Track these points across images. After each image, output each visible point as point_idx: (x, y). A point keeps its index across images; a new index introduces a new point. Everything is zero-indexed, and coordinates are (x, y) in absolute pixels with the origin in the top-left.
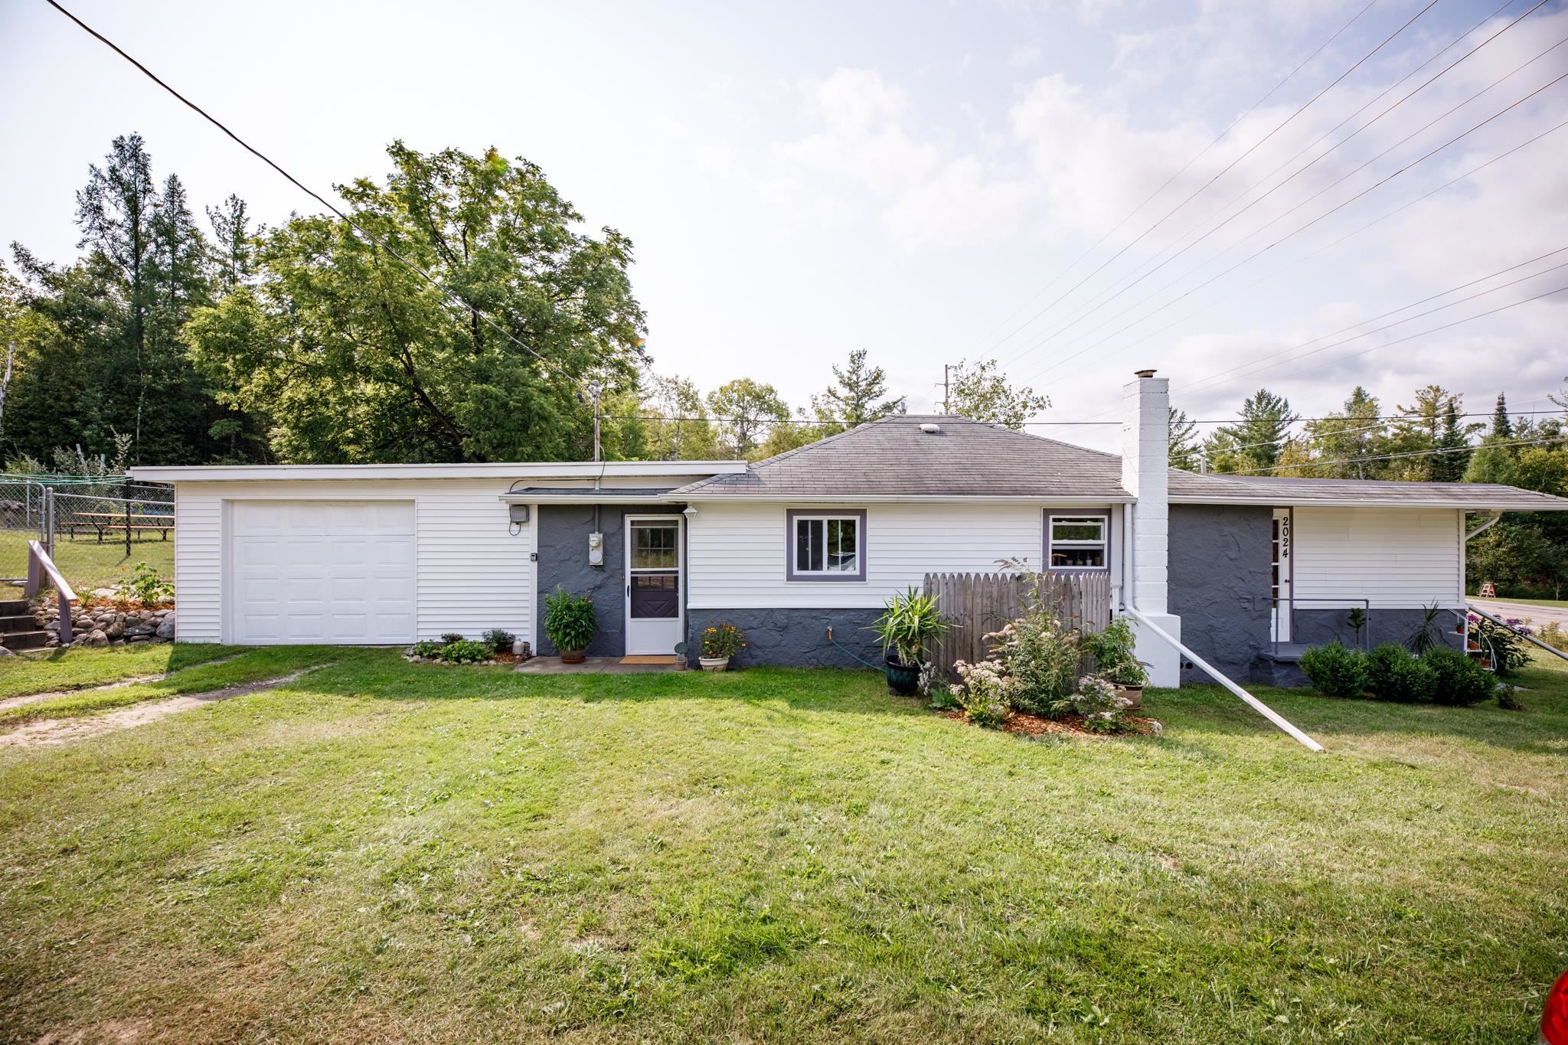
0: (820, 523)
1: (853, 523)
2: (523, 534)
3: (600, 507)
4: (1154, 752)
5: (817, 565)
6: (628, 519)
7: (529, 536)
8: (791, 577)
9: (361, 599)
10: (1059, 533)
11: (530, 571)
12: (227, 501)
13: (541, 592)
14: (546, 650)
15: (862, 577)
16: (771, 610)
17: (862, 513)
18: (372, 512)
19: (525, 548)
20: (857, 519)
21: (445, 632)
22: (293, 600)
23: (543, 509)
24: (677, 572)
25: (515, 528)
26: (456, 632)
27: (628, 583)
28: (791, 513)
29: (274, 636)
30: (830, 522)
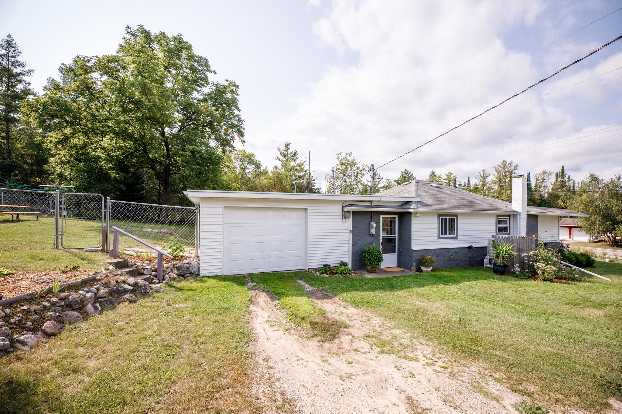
0: (446, 219)
1: (455, 219)
2: (347, 222)
3: (372, 213)
4: (581, 284)
5: (446, 234)
6: (381, 217)
7: (349, 224)
8: (440, 238)
9: (282, 251)
10: (500, 222)
11: (349, 238)
12: (224, 207)
13: (353, 245)
14: (355, 268)
15: (456, 237)
16: (436, 249)
17: (457, 216)
18: (286, 213)
19: (348, 228)
20: (455, 218)
21: (324, 263)
22: (252, 253)
23: (354, 212)
24: (395, 236)
25: (344, 220)
26: (327, 263)
27: (381, 241)
28: (440, 215)
29: (243, 270)
30: (449, 219)
